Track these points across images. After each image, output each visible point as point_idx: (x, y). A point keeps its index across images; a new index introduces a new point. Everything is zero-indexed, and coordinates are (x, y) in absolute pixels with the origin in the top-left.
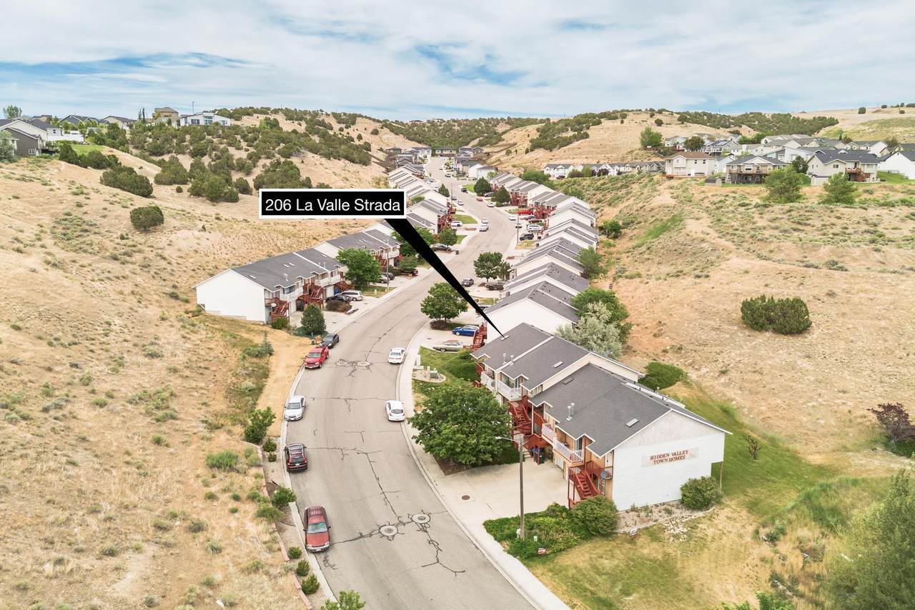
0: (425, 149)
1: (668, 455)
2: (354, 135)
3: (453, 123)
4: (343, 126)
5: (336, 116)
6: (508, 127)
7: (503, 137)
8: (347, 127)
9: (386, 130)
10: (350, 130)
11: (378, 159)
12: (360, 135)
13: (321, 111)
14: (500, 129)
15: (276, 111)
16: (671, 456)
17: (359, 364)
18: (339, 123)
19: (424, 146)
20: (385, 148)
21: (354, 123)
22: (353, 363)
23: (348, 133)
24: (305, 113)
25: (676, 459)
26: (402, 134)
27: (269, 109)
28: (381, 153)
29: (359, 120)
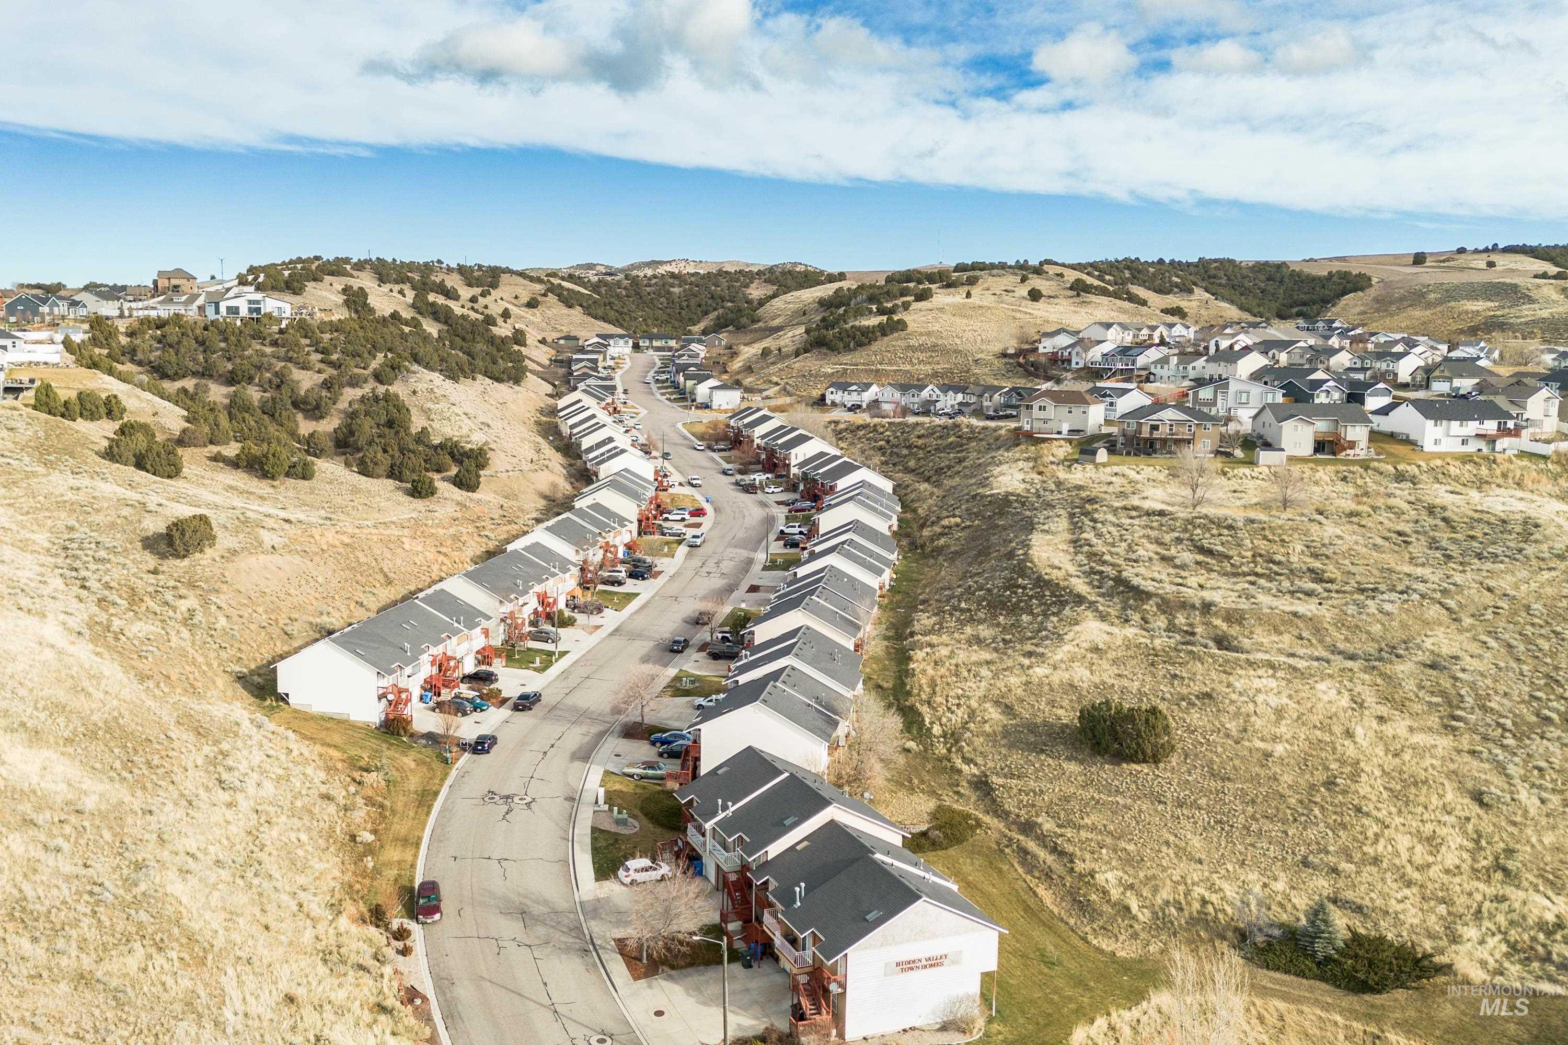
0: (621, 337)
1: (920, 961)
2: (495, 310)
3: (671, 280)
4: (477, 291)
5: (462, 270)
6: (770, 289)
7: (760, 311)
8: (483, 295)
9: (552, 298)
10: (488, 300)
11: (539, 364)
12: (506, 310)
13: (439, 262)
14: (756, 292)
15: (360, 266)
16: (924, 962)
17: (516, 800)
18: (470, 285)
19: (620, 331)
20: (551, 336)
21: (494, 285)
22: (508, 797)
23: (486, 307)
24: (411, 266)
25: (931, 966)
26: (581, 305)
27: (347, 260)
28: (545, 348)
29: (504, 277)
